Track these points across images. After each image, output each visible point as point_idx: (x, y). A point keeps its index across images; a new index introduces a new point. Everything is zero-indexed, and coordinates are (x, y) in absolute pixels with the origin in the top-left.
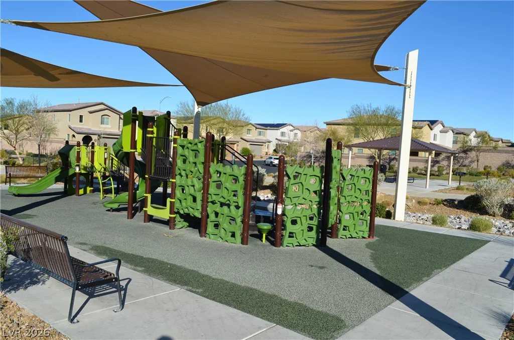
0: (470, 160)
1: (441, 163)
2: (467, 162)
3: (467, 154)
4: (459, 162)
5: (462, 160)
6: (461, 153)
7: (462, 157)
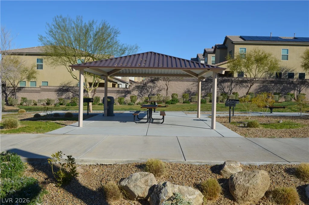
0: (157, 88)
1: (132, 93)
2: (155, 91)
3: (154, 83)
4: (148, 91)
5: (150, 90)
6: (149, 82)
7: (151, 86)
